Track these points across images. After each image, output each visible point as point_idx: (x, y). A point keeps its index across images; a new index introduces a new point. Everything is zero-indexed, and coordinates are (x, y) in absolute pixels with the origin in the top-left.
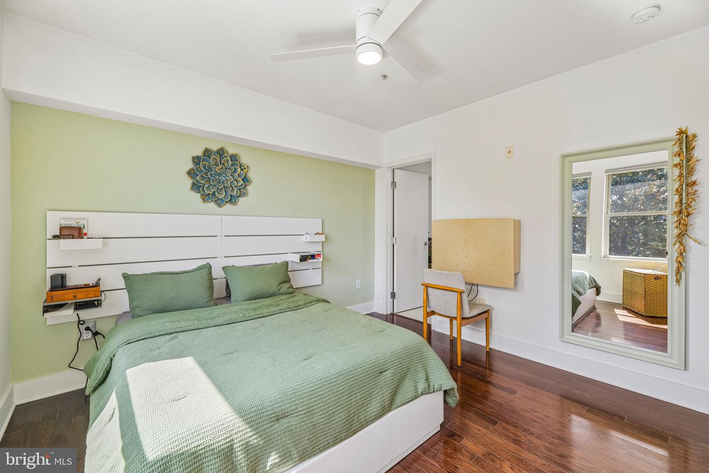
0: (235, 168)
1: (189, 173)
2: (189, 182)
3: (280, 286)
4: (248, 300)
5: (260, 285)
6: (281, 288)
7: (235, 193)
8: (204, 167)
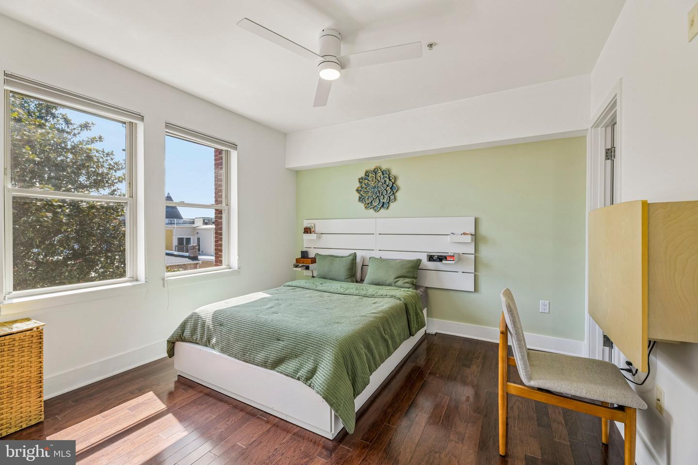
0: (385, 180)
1: (357, 190)
2: (357, 195)
3: (397, 279)
4: (370, 284)
5: (381, 275)
6: (398, 281)
7: (385, 201)
8: (365, 184)
